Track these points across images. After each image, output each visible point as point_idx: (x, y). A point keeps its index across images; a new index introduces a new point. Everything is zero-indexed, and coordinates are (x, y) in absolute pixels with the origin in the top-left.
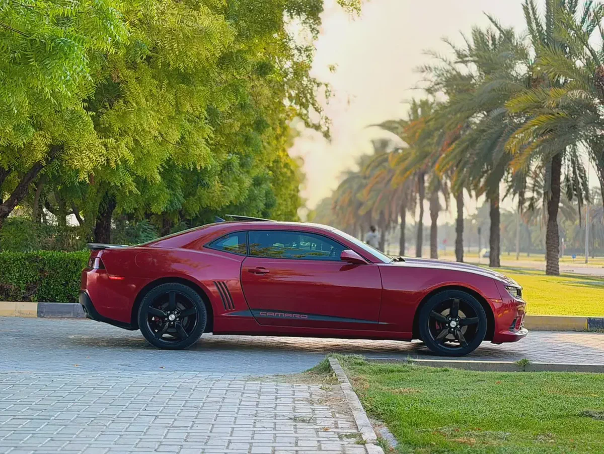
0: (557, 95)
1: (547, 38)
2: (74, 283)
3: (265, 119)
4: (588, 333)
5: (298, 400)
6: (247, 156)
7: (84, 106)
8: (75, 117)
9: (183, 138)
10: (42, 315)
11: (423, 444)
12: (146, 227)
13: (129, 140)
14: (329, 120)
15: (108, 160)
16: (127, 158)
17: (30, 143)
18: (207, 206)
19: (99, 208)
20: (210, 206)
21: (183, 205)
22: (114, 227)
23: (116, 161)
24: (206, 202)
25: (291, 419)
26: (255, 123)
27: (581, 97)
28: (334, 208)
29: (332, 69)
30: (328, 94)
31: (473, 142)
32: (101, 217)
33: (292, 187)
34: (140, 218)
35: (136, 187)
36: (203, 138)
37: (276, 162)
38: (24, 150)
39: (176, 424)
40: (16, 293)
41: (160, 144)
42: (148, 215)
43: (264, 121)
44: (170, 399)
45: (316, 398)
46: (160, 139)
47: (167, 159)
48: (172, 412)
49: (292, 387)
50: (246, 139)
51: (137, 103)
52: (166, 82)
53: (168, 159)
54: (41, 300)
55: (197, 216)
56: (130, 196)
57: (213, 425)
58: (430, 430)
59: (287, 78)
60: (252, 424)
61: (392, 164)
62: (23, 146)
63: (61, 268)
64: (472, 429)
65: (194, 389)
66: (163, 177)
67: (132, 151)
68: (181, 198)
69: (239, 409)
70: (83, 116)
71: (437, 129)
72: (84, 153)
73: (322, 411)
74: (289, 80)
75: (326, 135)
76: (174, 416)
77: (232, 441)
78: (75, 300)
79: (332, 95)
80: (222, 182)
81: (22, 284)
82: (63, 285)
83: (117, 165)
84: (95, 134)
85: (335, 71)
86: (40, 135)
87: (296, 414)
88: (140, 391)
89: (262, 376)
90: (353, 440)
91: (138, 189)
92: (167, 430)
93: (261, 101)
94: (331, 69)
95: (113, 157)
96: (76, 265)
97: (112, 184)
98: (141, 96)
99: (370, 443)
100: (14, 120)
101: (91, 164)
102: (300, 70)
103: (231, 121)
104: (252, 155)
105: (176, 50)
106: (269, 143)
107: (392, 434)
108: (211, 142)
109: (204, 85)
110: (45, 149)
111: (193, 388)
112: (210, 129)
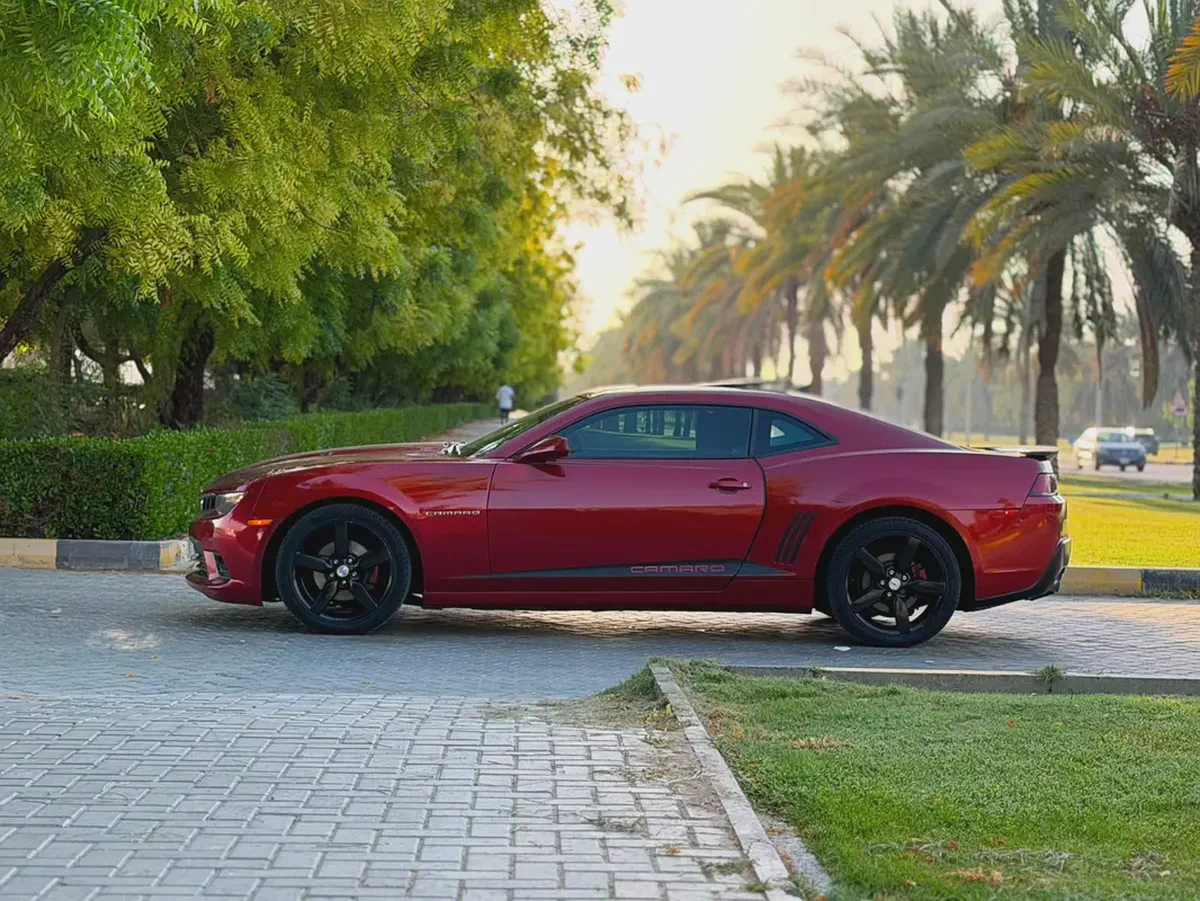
0: (1064, 135)
1: (1039, 29)
2: (131, 501)
3: (504, 180)
4: (1144, 600)
5: (602, 772)
6: (466, 252)
7: (146, 149)
8: (130, 170)
9: (344, 215)
10: (66, 564)
11: (888, 885)
12: (272, 387)
13: (238, 218)
14: (625, 182)
15: (197, 258)
16: (236, 254)
17: (41, 224)
18: (389, 346)
19: (182, 352)
20: (396, 348)
21: (344, 346)
22: (212, 386)
23: (212, 261)
24: (387, 340)
25: (591, 821)
26: (484, 188)
27: (1109, 138)
28: (627, 350)
29: (631, 83)
30: (623, 132)
31: (896, 226)
32: (185, 368)
33: (550, 310)
34: (262, 369)
35: (253, 312)
36: (386, 216)
37: (519, 263)
38: (28, 236)
39: (342, 836)
40: (16, 521)
41: (300, 227)
42: (276, 365)
43: (502, 183)
44: (326, 770)
45: (638, 766)
46: (300, 216)
47: (313, 258)
48: (329, 805)
49: (584, 735)
50: (467, 219)
51: (253, 145)
52: (311, 104)
53: (314, 255)
54: (63, 534)
55: (369, 366)
56: (240, 329)
57: (422, 838)
58: (895, 845)
59: (545, 100)
60: (508, 835)
61: (739, 268)
62: (25, 229)
63: (105, 471)
64: (986, 843)
65: (376, 744)
66: (306, 291)
67: (246, 240)
68: (341, 333)
69: (475, 796)
70: (144, 169)
71: (827, 202)
72: (148, 243)
73: (657, 799)
74: (547, 104)
75: (621, 211)
76: (335, 815)
77: (467, 885)
78: (132, 534)
79: (632, 133)
80: (418, 301)
81: (26, 503)
82: (108, 504)
83: (215, 267)
84: (171, 206)
85: (638, 88)
86: (61, 207)
87: (600, 808)
88: (262, 750)
89: (515, 705)
90: (736, 880)
91: (257, 315)
92: (320, 855)
93: (496, 145)
94: (628, 85)
95: (206, 253)
96: (133, 466)
97: (206, 305)
98: (262, 131)
99: (776, 887)
100: (4, 177)
101: (163, 266)
102: (570, 86)
103: (437, 183)
104: (476, 250)
105: (332, 37)
106: (506, 227)
107: (813, 856)
108: (401, 224)
109: (387, 112)
110: (69, 233)
111: (374, 742)
112: (399, 198)
